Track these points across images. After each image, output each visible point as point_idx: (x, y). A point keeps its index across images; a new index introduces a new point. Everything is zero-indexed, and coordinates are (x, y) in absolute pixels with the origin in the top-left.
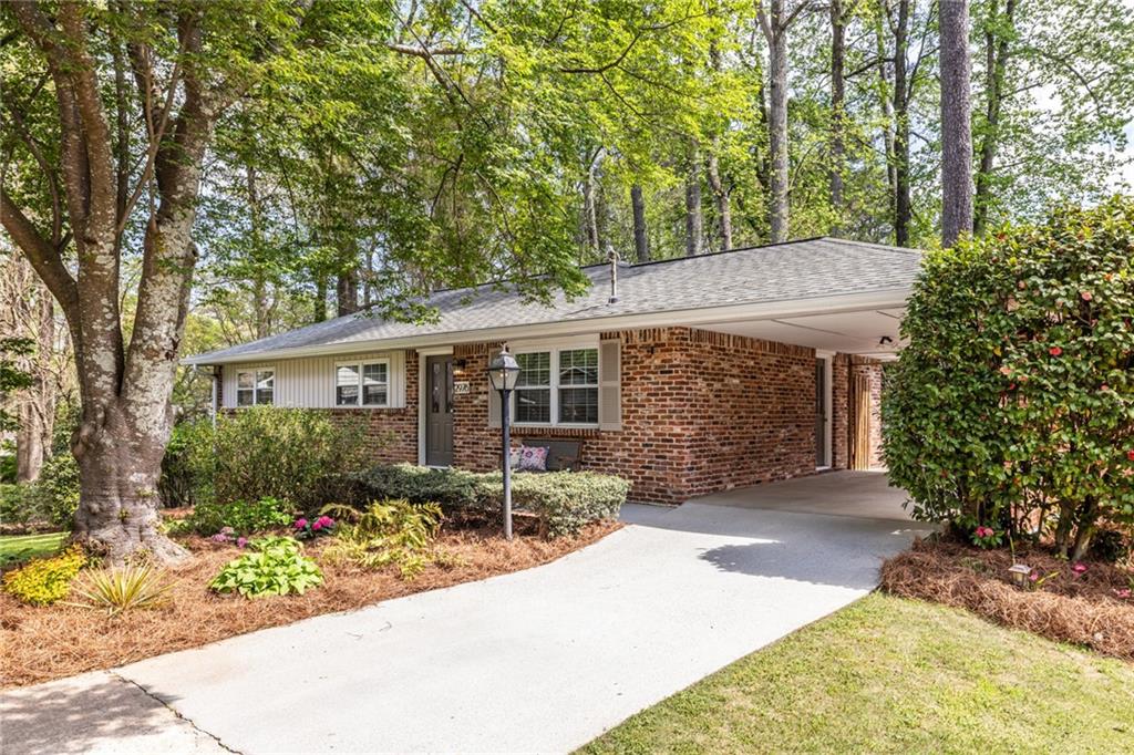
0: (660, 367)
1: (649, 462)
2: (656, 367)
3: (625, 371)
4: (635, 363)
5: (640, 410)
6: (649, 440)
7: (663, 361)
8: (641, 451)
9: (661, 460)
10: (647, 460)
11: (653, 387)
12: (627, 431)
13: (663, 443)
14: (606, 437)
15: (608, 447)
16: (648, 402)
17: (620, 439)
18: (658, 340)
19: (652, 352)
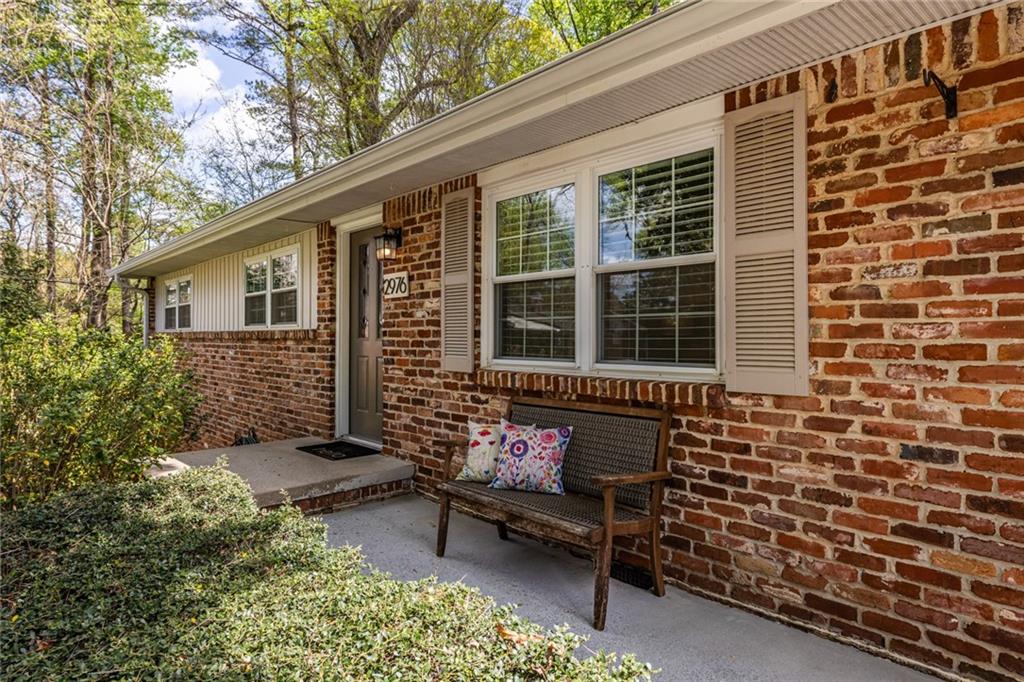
0: (995, 157)
1: (933, 517)
2: (973, 161)
3: (821, 195)
4: (866, 162)
5: (888, 324)
6: (931, 434)
7: (1008, 134)
8: (896, 472)
9: (998, 520)
10: (924, 509)
11: (954, 238)
12: (831, 397)
13: (1010, 454)
14: (748, 412)
15: (753, 445)
16: (927, 294)
17: (799, 422)
18: (983, 57)
19: (952, 109)
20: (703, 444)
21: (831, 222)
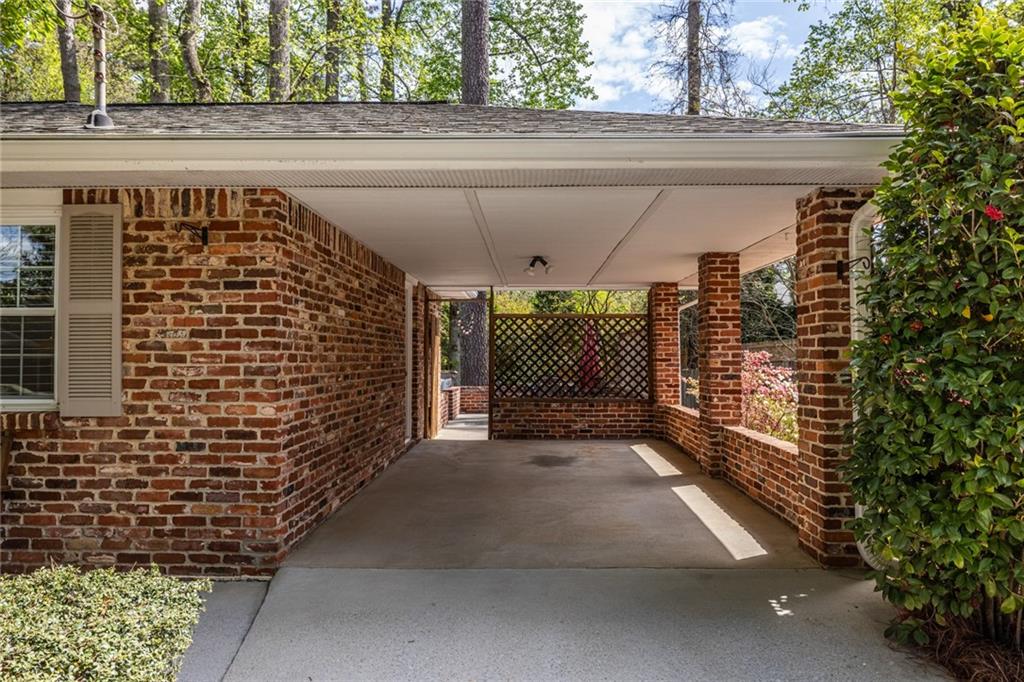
0: (224, 273)
1: (194, 484)
2: (215, 273)
3: (131, 278)
4: (159, 261)
5: (170, 367)
6: (194, 434)
7: (231, 261)
8: (174, 460)
9: (224, 479)
10: (188, 480)
11: (205, 316)
12: (136, 416)
13: (230, 441)
14: (78, 431)
15: (82, 455)
16: (191, 350)
17: (115, 435)
18: (220, 215)
19: (205, 240)
20: (41, 459)
21: (138, 297)
